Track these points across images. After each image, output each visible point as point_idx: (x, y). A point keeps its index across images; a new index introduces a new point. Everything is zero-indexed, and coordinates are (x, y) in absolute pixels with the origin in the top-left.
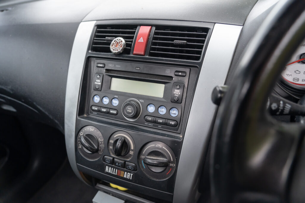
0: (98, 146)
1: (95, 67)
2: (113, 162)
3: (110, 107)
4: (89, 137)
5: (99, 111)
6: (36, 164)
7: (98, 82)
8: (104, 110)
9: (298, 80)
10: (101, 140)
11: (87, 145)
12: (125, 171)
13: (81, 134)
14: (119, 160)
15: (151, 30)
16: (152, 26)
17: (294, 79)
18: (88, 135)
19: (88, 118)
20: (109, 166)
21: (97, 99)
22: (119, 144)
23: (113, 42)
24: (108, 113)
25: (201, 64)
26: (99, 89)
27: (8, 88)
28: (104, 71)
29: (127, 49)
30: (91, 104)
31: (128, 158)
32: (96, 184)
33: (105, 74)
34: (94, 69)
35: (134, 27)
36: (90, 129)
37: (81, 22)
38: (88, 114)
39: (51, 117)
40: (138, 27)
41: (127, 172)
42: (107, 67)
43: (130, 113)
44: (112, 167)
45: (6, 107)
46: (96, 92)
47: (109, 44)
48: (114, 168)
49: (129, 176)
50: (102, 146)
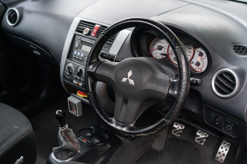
0: (72, 72)
1: (77, 39)
2: (76, 79)
3: (80, 56)
4: (69, 68)
5: (75, 58)
6: (43, 94)
7: (77, 45)
8: (77, 57)
9: (157, 57)
10: (73, 69)
11: (68, 71)
12: (80, 82)
13: (67, 66)
14: (78, 78)
15: (100, 26)
16: (100, 25)
17: (156, 56)
18: (69, 67)
19: (71, 60)
20: (75, 80)
21: (75, 53)
22: (79, 71)
23: (85, 30)
24: (78, 59)
25: (112, 44)
26: (77, 49)
27: (40, 42)
28: (80, 41)
29: (89, 34)
30: (73, 54)
31: (81, 77)
32: (71, 93)
33: (80, 42)
34: (76, 39)
35: (94, 24)
36: (70, 65)
37: (76, 16)
38: (71, 58)
39: (56, 58)
40: (96, 25)
41: (81, 83)
42: (81, 40)
43: (85, 60)
44: (76, 80)
45: (35, 52)
46: (75, 50)
47: (83, 29)
48: (76, 81)
49: (81, 85)
50: (73, 72)
